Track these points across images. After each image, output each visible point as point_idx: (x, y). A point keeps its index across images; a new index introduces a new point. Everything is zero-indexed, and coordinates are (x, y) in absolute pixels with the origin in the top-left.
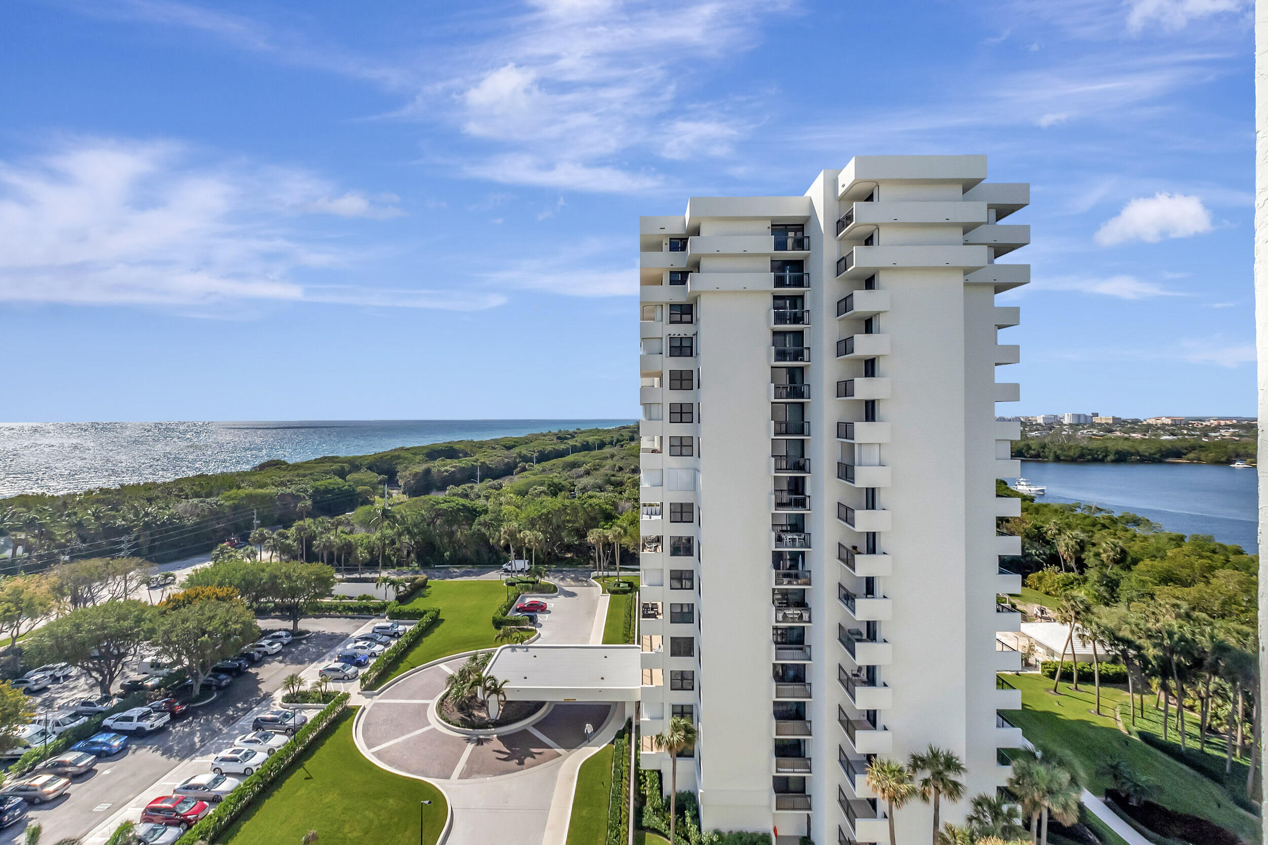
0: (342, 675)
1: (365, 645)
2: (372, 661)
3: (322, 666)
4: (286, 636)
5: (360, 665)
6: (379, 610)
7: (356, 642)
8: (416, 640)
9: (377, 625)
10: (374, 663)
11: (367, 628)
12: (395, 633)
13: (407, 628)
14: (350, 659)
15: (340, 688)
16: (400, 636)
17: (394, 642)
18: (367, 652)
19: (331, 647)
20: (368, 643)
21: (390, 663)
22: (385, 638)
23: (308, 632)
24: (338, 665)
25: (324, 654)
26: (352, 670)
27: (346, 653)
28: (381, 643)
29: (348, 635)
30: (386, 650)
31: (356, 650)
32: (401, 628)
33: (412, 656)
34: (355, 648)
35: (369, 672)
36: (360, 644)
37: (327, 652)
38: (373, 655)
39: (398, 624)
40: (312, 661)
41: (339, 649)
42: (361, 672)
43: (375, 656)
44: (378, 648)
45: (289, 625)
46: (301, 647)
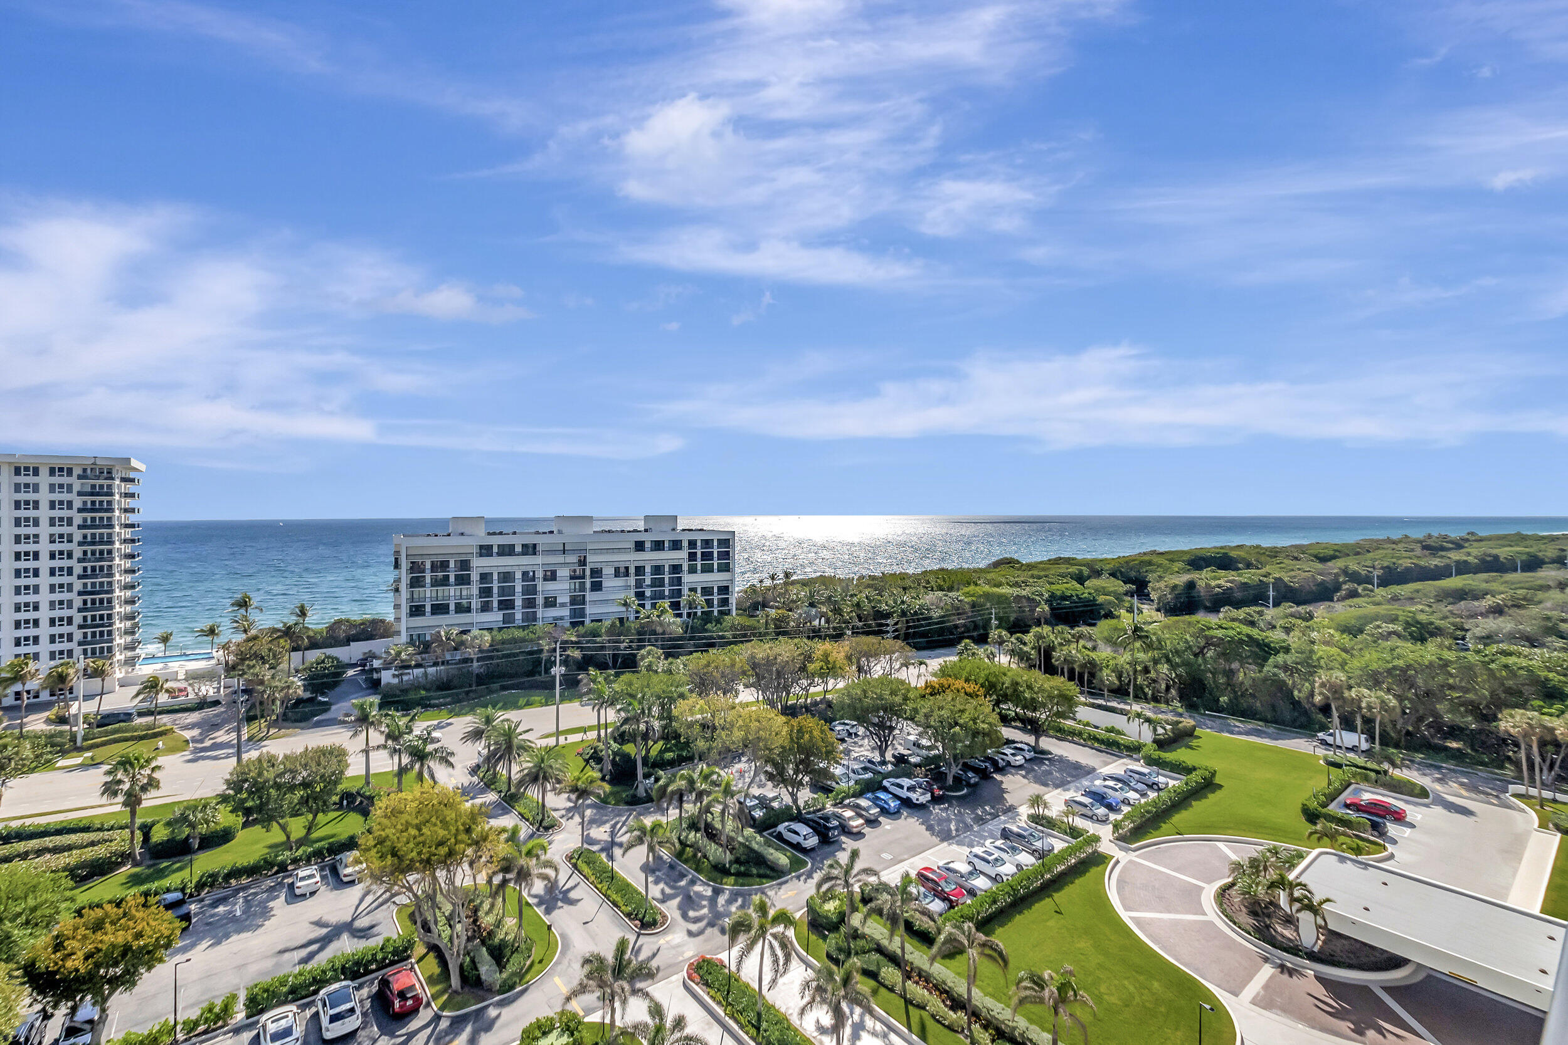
0: (1090, 813)
1: (1117, 787)
2: (1126, 809)
3: (1070, 794)
4: (1028, 751)
5: (1110, 808)
6: (1133, 750)
7: (1105, 780)
8: (1182, 801)
9: (1130, 767)
10: (1129, 812)
11: (1118, 767)
12: (1154, 784)
13: (1172, 782)
14: (1099, 798)
15: (1091, 828)
16: (1159, 789)
17: (1152, 795)
18: (1119, 796)
19: (1077, 777)
20: (1120, 785)
21: (1149, 818)
22: (1140, 786)
23: (1051, 754)
24: (1087, 800)
25: (1069, 782)
26: (1101, 811)
27: (1093, 789)
28: (1136, 790)
29: (1094, 770)
30: (1143, 801)
31: (1106, 790)
32: (1161, 779)
33: (1178, 818)
34: (1105, 786)
35: (1122, 821)
36: (1111, 783)
37: (1073, 781)
38: (1126, 802)
39: (1158, 774)
40: (1057, 786)
41: (1086, 783)
42: (1113, 817)
43: (1129, 804)
44: (1132, 795)
45: (1031, 739)
46: (1044, 768)
